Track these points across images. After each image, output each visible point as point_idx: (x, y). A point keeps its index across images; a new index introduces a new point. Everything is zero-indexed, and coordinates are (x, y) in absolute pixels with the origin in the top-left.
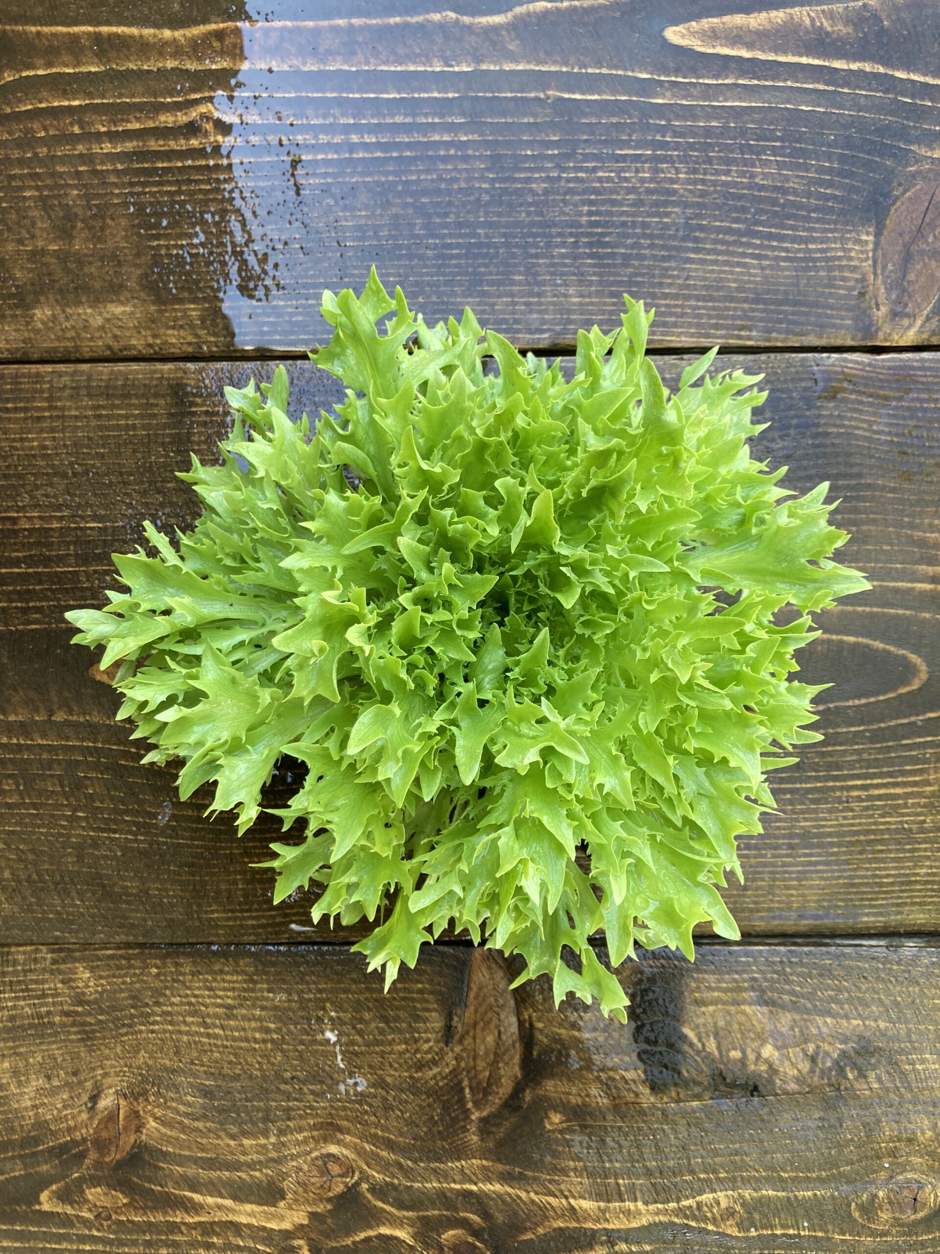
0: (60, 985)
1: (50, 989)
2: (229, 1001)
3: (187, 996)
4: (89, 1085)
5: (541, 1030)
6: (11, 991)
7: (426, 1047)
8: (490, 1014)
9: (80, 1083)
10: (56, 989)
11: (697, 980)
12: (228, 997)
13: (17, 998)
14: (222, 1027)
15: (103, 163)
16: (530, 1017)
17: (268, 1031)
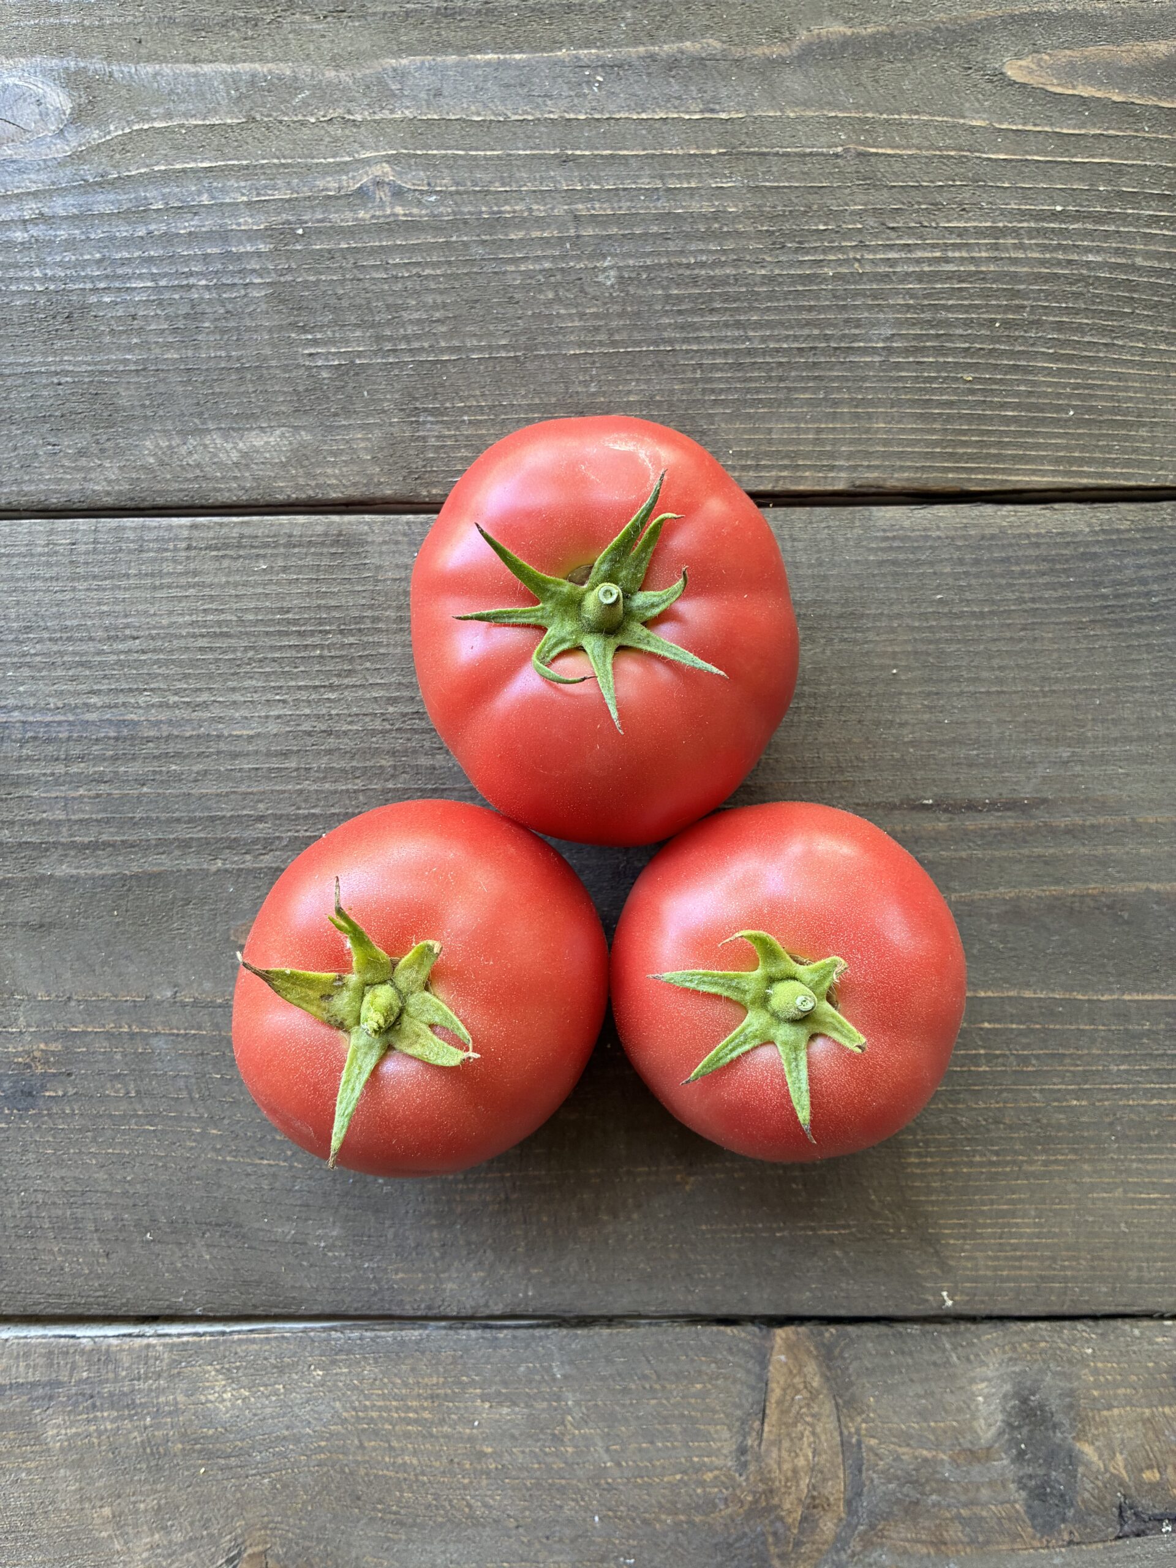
0: (181, 1398)
1: (167, 1403)
2: (426, 1415)
3: (366, 1408)
4: (226, 1541)
5: (871, 1449)
6: (112, 1406)
7: (709, 1476)
8: (800, 1427)
9: (214, 1540)
10: (176, 1403)
11: (1096, 1372)
12: (425, 1409)
13: (121, 1418)
14: (415, 1453)
15: (240, 243)
16: (858, 1431)
17: (482, 1455)
